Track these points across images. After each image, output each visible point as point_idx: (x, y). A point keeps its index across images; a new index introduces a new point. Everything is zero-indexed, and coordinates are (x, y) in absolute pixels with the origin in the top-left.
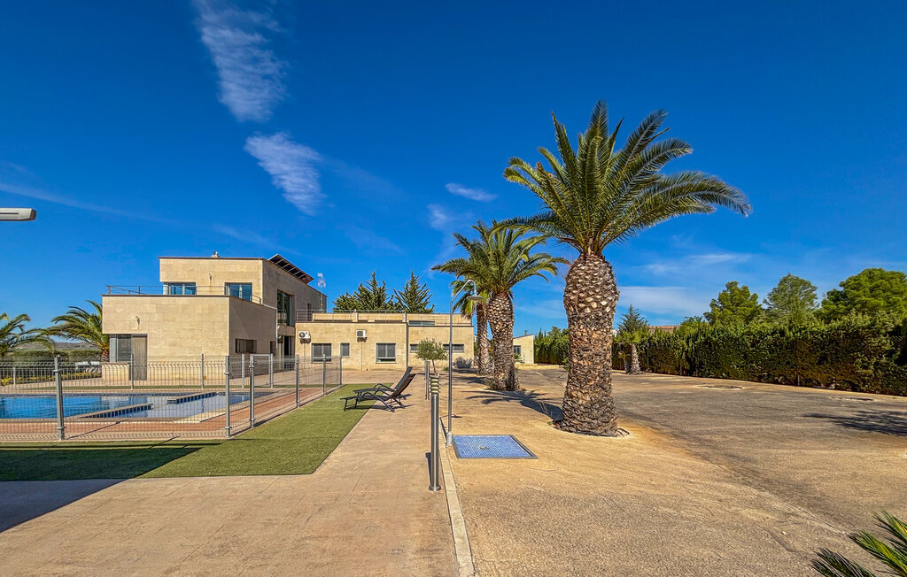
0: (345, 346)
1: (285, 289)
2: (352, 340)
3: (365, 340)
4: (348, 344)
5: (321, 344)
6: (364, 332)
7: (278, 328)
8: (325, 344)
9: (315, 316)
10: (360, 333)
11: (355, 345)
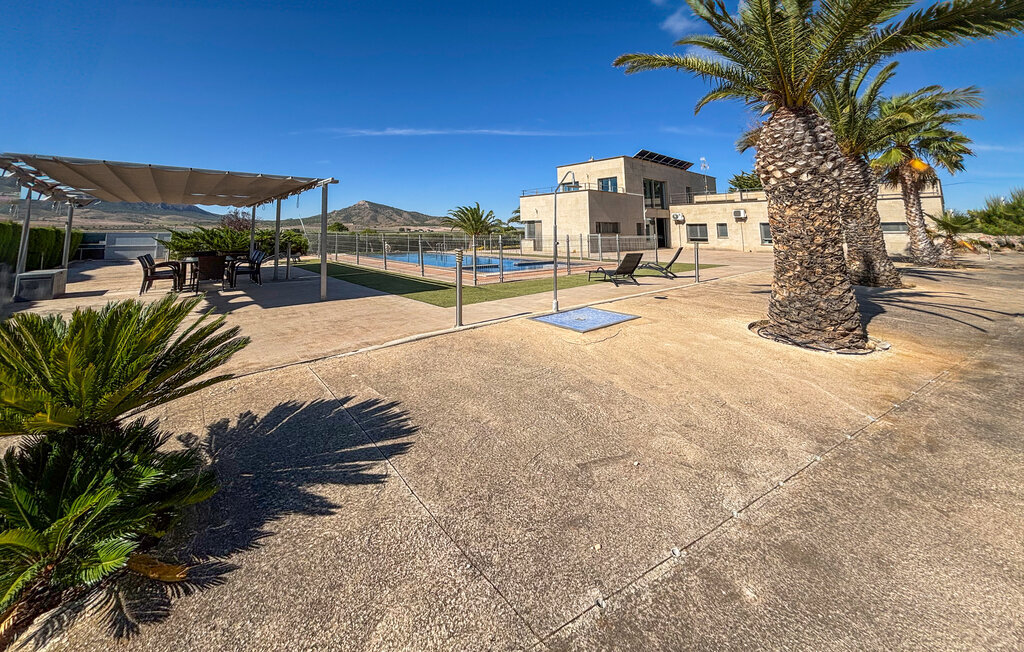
0: (722, 226)
1: (654, 177)
2: (730, 221)
3: (744, 219)
4: (725, 225)
5: (696, 225)
6: (742, 212)
7: (645, 211)
8: (701, 225)
9: (697, 198)
10: (737, 213)
11: (733, 226)
